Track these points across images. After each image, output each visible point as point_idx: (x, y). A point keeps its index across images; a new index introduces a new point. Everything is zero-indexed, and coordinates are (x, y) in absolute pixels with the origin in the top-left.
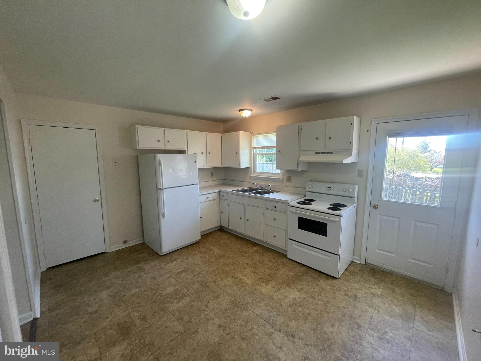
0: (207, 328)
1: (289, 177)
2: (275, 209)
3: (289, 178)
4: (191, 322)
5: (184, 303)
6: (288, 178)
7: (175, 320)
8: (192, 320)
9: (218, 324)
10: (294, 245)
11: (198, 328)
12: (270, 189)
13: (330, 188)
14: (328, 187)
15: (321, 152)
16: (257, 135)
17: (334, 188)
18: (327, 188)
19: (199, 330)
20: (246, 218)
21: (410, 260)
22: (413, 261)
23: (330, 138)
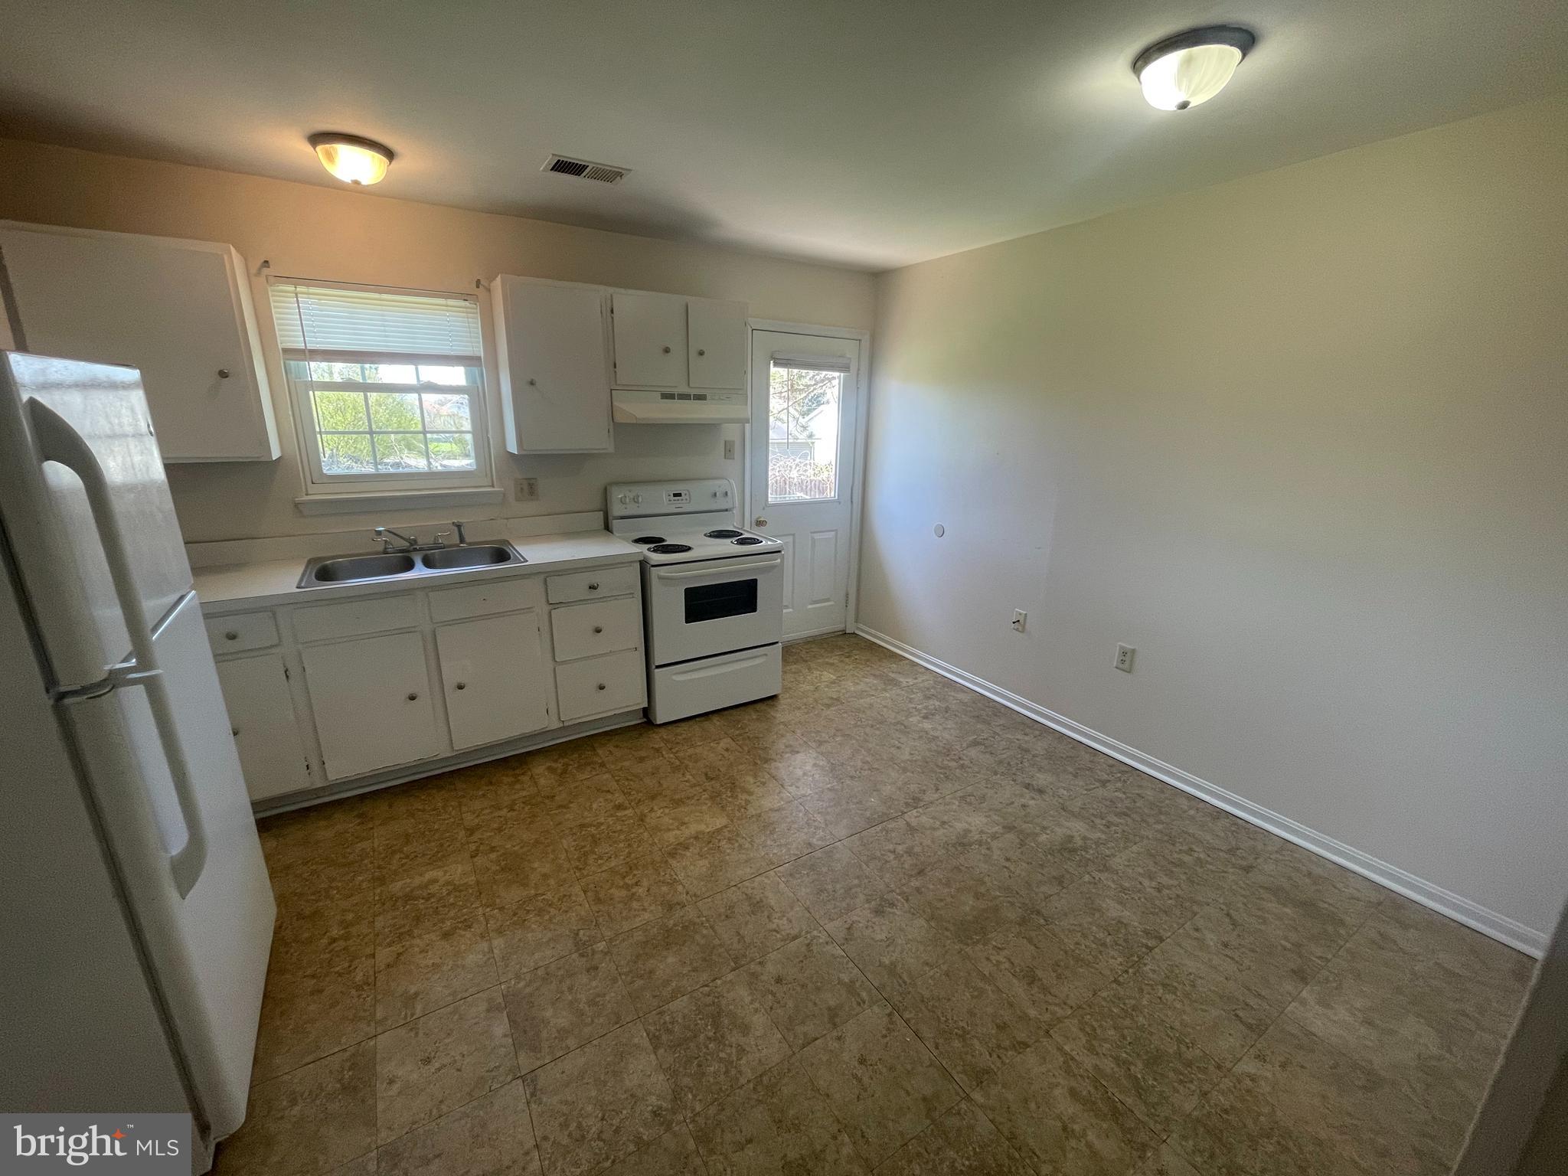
0: (881, 941)
1: (526, 479)
2: (595, 594)
3: (531, 486)
4: (852, 982)
5: (757, 1005)
6: (526, 487)
7: (835, 1034)
8: (846, 978)
9: (872, 916)
10: (674, 677)
11: (878, 964)
12: (462, 540)
13: (679, 495)
14: (675, 495)
15: (676, 391)
16: (308, 286)
17: (689, 494)
18: (672, 497)
19: (886, 961)
20: (451, 678)
21: (810, 607)
22: (814, 606)
23: (701, 353)
